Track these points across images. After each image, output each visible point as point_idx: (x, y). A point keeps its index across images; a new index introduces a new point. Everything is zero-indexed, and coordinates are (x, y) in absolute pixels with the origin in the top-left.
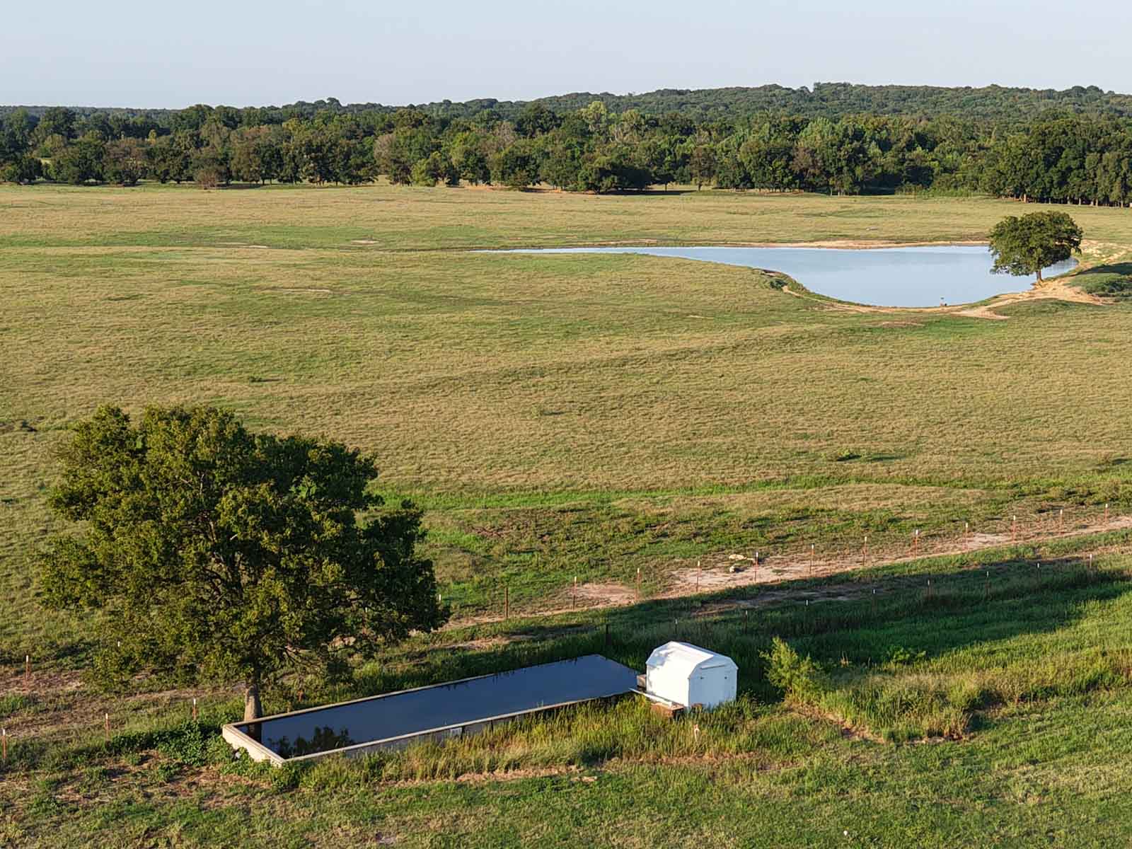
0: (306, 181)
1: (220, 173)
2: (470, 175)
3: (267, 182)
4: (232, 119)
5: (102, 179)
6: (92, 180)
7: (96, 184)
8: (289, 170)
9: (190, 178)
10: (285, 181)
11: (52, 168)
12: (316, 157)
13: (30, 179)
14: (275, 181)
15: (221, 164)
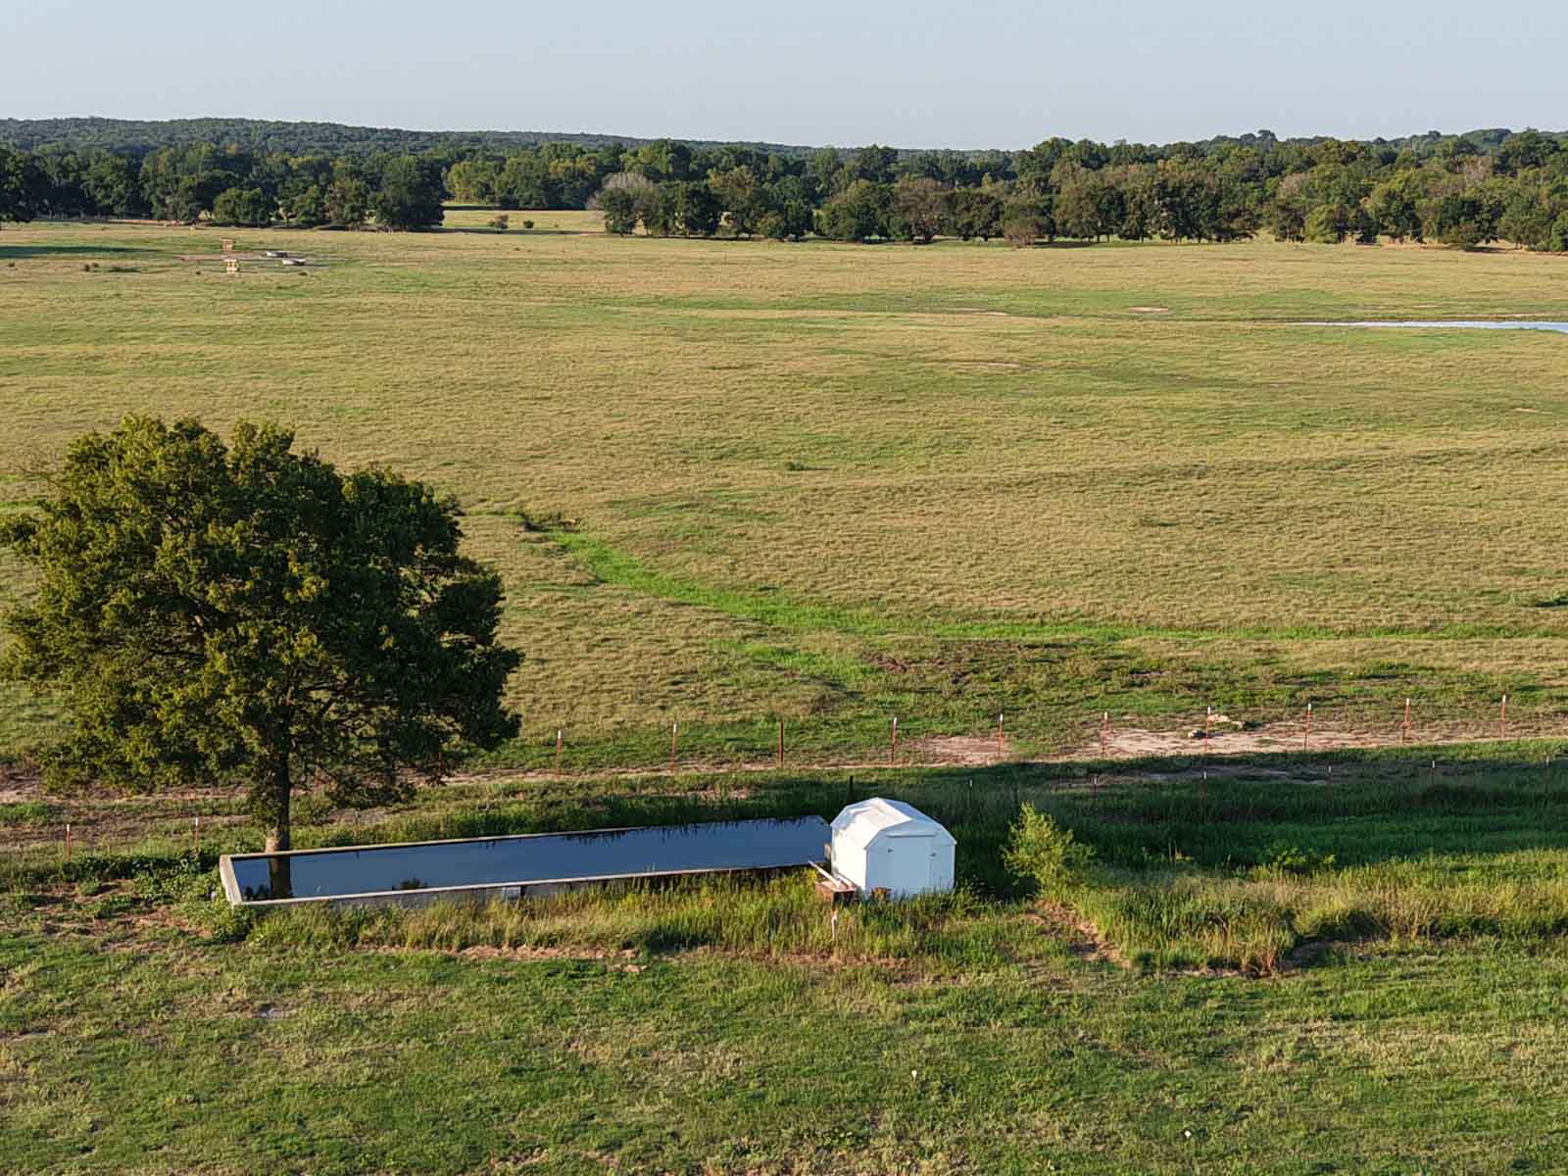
0: (1157, 238)
1: (1039, 227)
2: (1392, 228)
3: (1103, 238)
4: (1096, 157)
5: (888, 236)
6: (876, 237)
7: (880, 242)
8: (1133, 222)
9: (999, 234)
10: (1128, 238)
11: (824, 221)
12: (1172, 203)
13: (797, 235)
14: (1114, 238)
15: (1044, 214)
